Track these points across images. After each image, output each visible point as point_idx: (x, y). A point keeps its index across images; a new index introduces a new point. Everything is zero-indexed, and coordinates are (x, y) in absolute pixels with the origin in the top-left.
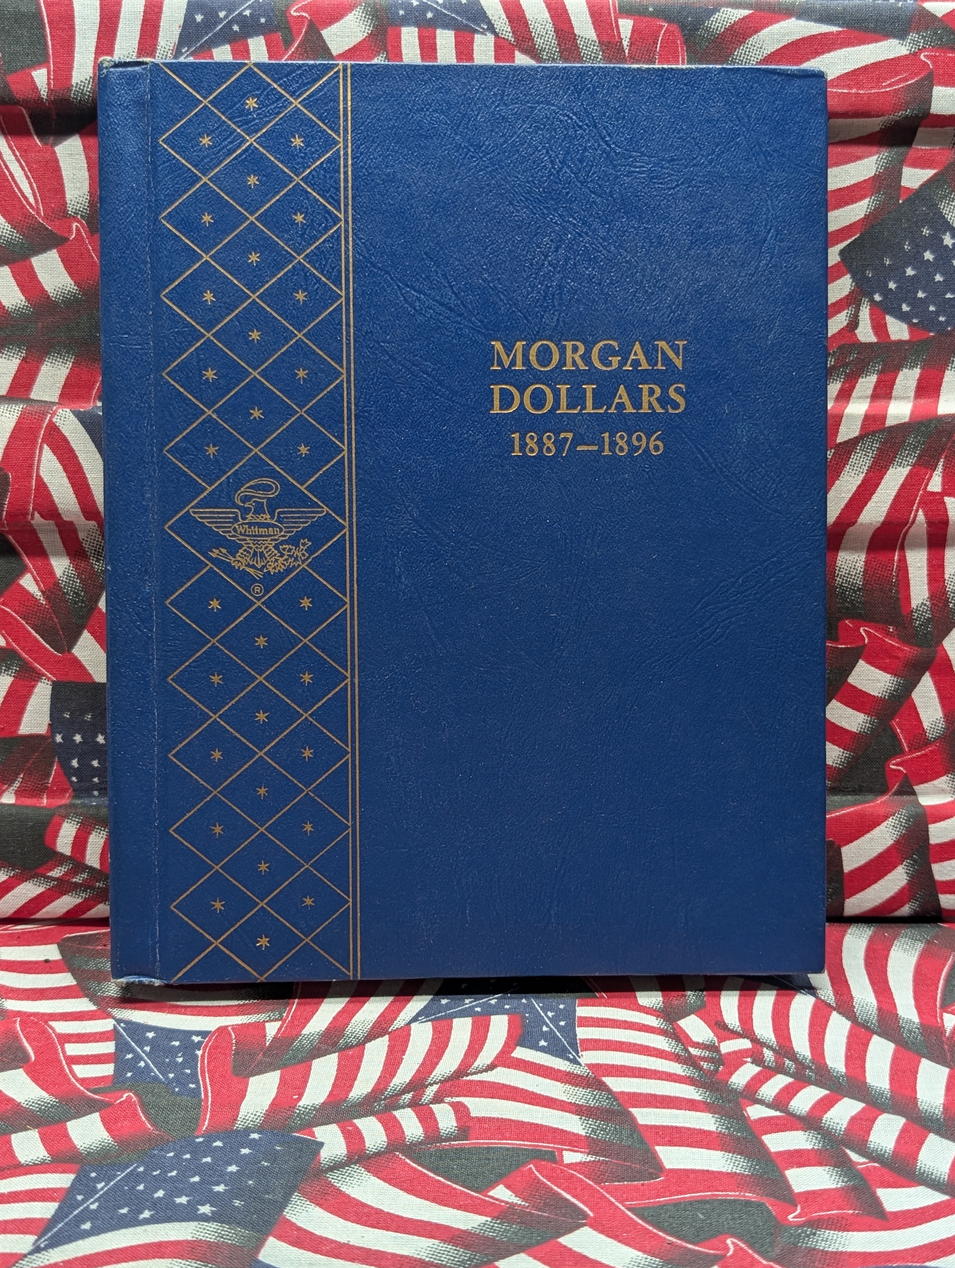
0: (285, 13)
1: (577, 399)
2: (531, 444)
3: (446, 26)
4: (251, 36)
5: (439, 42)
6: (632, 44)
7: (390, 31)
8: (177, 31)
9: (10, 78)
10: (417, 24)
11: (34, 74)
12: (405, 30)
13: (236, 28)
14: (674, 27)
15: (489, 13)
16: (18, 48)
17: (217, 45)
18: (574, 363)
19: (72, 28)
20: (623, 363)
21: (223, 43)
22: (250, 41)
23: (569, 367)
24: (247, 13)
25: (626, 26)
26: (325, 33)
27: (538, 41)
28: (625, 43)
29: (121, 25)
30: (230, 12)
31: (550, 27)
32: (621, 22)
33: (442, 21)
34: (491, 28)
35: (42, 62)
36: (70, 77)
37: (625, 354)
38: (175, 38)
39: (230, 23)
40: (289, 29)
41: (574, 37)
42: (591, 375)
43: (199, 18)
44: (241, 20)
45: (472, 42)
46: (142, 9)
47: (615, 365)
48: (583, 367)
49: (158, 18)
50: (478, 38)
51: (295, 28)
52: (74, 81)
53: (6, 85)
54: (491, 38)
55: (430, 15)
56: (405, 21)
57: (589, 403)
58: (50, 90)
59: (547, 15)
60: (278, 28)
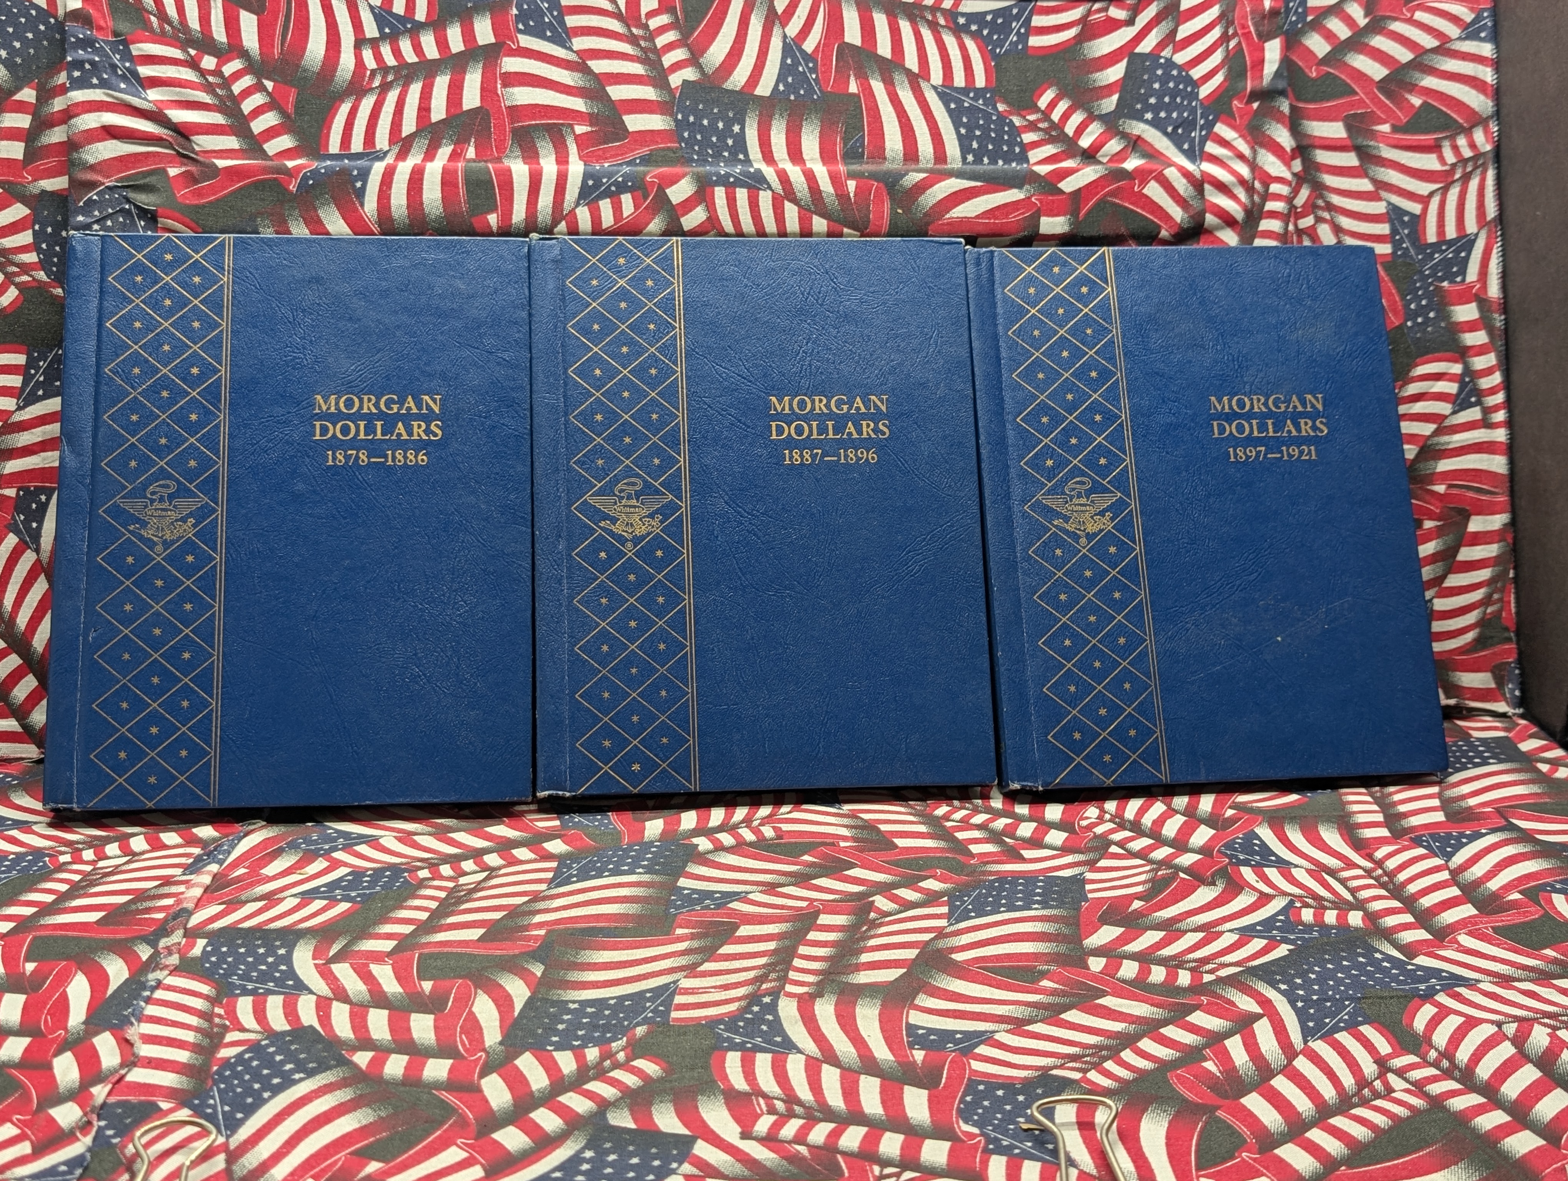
0: (643, 179)
1: (822, 430)
2: (796, 456)
3: (741, 186)
4: (623, 193)
5: (738, 196)
6: (855, 195)
7: (708, 189)
8: (577, 191)
9: (473, 220)
10: (723, 185)
11: (489, 217)
12: (716, 189)
13: (613, 188)
14: (881, 185)
15: (768, 178)
16: (478, 201)
17: (602, 199)
18: (820, 409)
19: (512, 189)
20: (850, 408)
21: (605, 198)
22: (622, 196)
23: (817, 411)
24: (620, 179)
25: (852, 185)
26: (668, 191)
27: (799, 195)
28: (852, 195)
29: (542, 187)
30: (609, 179)
31: (805, 186)
32: (849, 182)
33: (739, 183)
34: (770, 187)
35: (494, 209)
36: (511, 219)
37: (851, 404)
38: (576, 195)
39: (610, 186)
40: (646, 189)
41: (820, 192)
42: (831, 416)
43: (590, 183)
44: (616, 184)
45: (758, 196)
46: (555, 177)
47: (845, 410)
48: (825, 411)
49: (566, 183)
50: (761, 193)
51: (649, 189)
52: (514, 221)
53: (472, 224)
54: (769, 193)
55: (732, 180)
56: (717, 183)
57: (831, 432)
58: (499, 227)
59: (803, 179)
60: (639, 188)
